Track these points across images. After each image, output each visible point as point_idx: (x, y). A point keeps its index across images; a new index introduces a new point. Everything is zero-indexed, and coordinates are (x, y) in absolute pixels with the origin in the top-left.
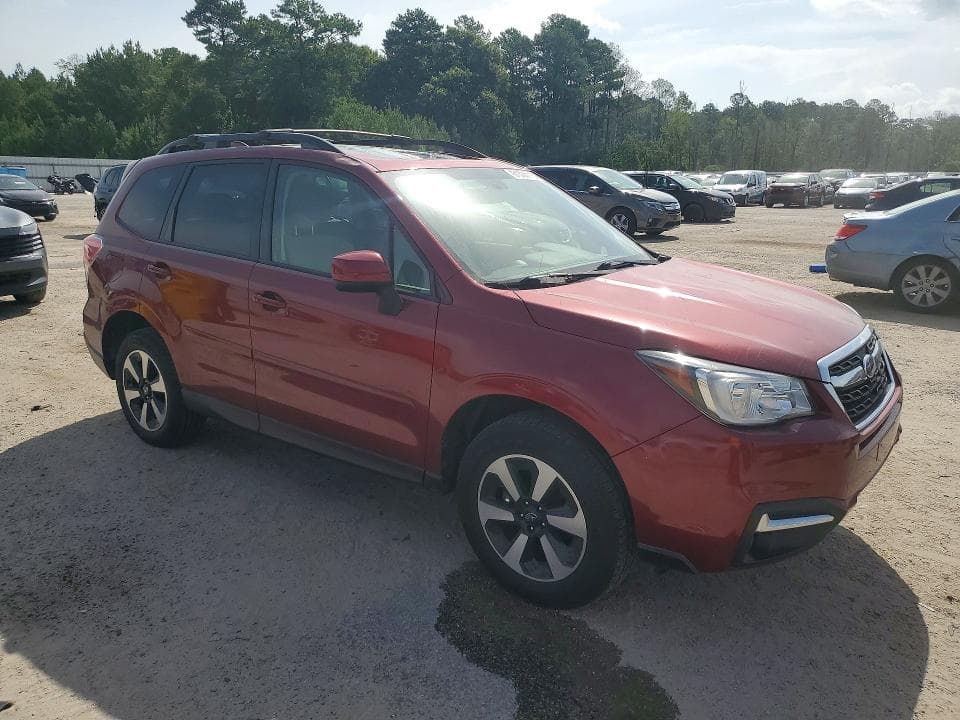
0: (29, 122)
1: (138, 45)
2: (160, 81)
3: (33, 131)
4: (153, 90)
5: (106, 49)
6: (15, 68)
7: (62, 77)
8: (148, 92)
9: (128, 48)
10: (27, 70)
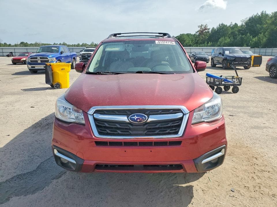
0: (229, 38)
1: (265, 12)
2: (269, 22)
3: (229, 40)
4: (266, 25)
5: (255, 14)
6: (230, 23)
7: (242, 24)
8: (265, 26)
9: (262, 13)
10: (234, 24)
